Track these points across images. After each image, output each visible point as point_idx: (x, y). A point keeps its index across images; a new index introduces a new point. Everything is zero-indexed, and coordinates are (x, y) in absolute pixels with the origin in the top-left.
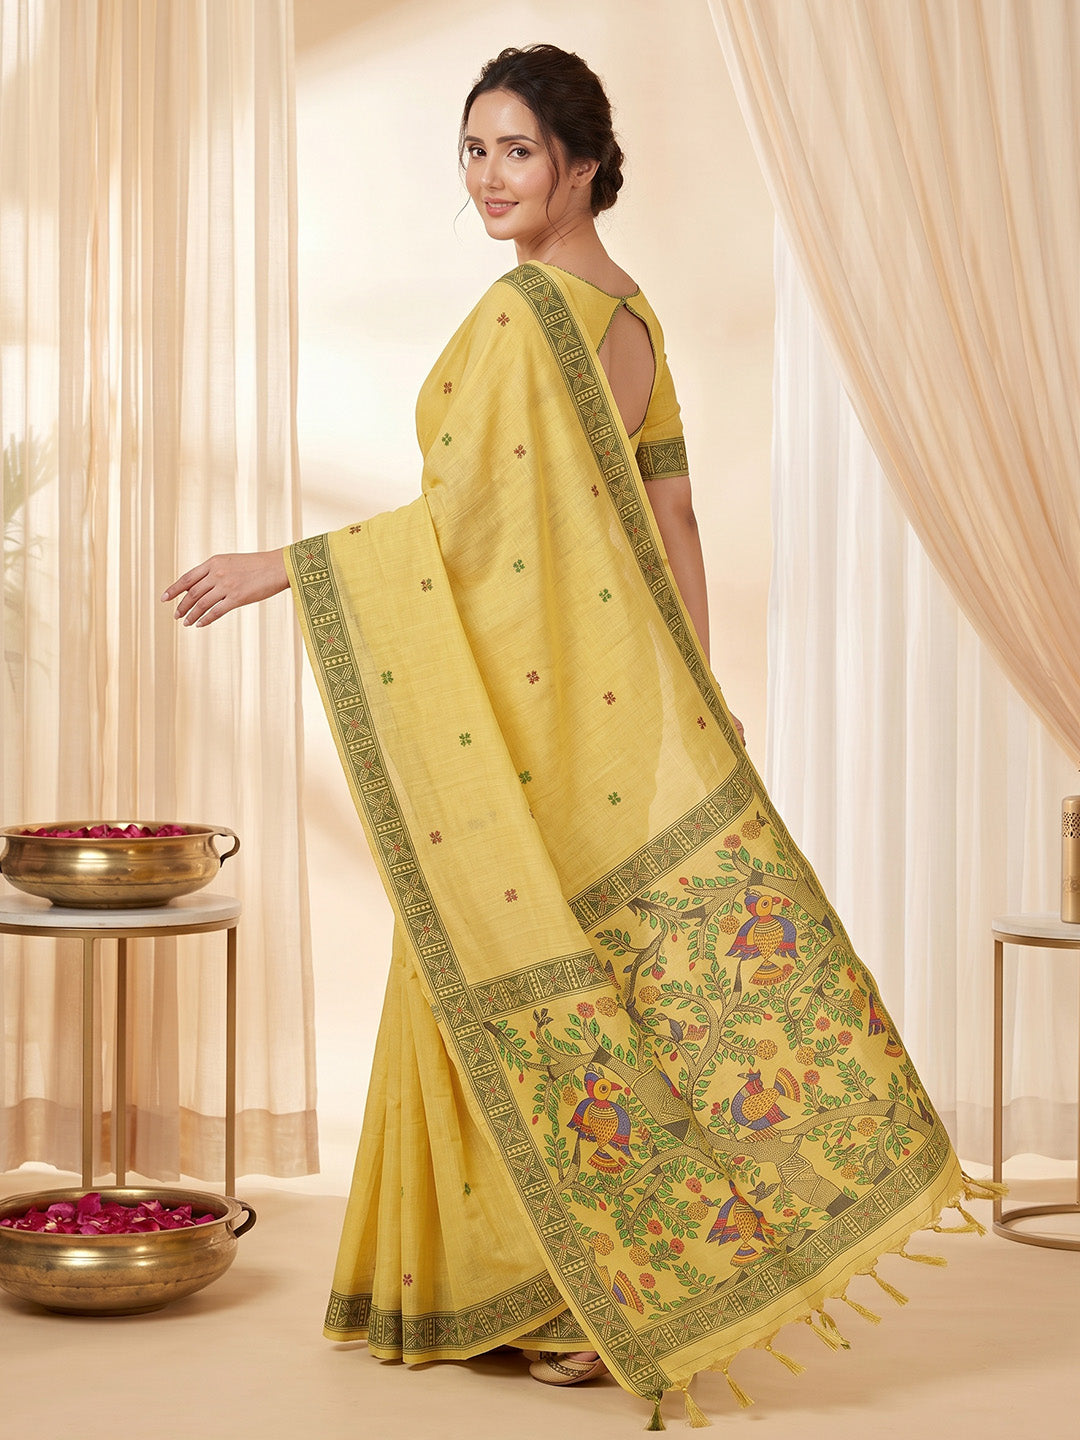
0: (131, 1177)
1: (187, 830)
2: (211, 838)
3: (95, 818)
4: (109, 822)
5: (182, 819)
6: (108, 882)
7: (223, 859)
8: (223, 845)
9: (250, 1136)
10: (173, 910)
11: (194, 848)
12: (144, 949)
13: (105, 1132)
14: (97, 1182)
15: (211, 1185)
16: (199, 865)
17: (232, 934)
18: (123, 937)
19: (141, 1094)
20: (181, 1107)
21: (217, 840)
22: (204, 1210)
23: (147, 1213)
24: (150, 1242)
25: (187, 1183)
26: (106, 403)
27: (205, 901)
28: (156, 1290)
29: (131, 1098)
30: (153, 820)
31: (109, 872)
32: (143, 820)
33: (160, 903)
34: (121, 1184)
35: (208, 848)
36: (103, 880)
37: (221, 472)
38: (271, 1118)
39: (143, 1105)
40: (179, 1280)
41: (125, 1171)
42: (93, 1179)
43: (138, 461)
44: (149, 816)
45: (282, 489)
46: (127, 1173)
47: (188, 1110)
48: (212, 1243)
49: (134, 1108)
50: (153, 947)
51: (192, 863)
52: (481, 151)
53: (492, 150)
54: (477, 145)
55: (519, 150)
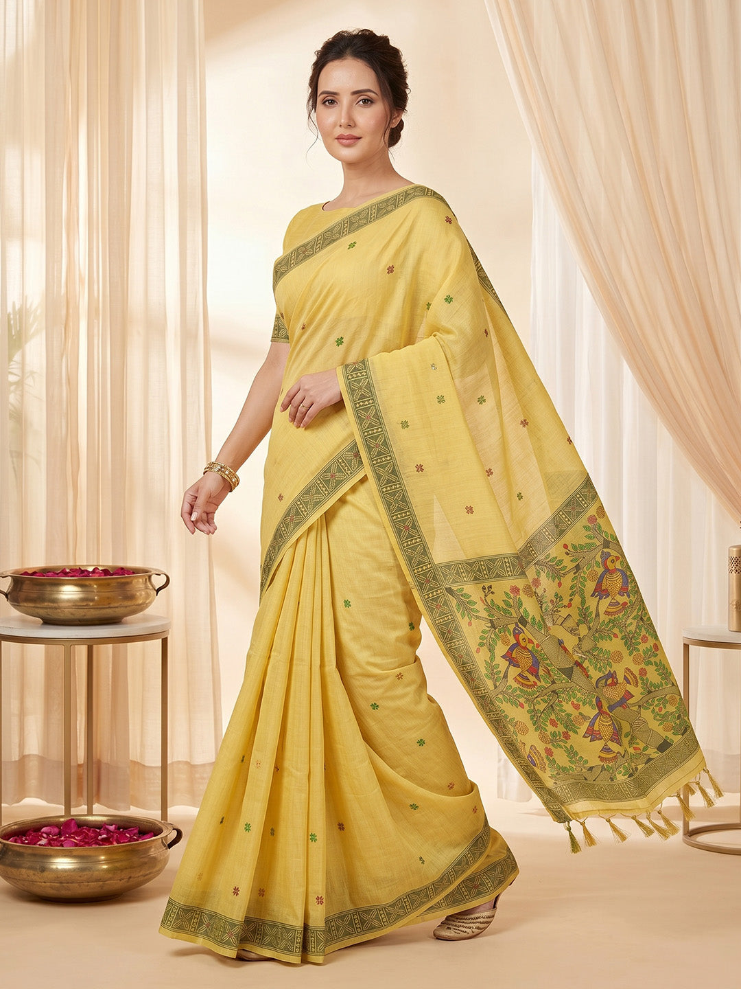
0: (97, 807)
1: (135, 571)
2: (150, 577)
3: (71, 563)
4: (81, 566)
5: (131, 563)
6: (79, 607)
7: (158, 591)
8: (158, 581)
9: (178, 780)
10: (124, 626)
11: (138, 583)
12: (105, 652)
13: (80, 778)
14: (74, 811)
15: (150, 813)
16: (141, 595)
17: (165, 642)
18: (91, 644)
19: (104, 753)
20: (131, 761)
21: (154, 578)
22: (147, 830)
23: (108, 832)
24: (107, 852)
25: (135, 812)
26: (77, 280)
27: (146, 619)
28: (115, 884)
29: (97, 754)
30: (111, 564)
31: (82, 600)
32: (104, 564)
33: (115, 621)
34: (90, 813)
35: (148, 583)
36: (76, 606)
37: (155, 327)
38: (192, 767)
39: (106, 759)
40: (130, 877)
41: (92, 805)
42: (72, 809)
43: (98, 320)
44: (107, 561)
45: (196, 337)
46: (94, 806)
47: (135, 762)
48: (153, 852)
49: (99, 762)
50: (111, 651)
51: (137, 594)
52: (332, 102)
53: (345, 100)
54: (329, 98)
55: (365, 100)
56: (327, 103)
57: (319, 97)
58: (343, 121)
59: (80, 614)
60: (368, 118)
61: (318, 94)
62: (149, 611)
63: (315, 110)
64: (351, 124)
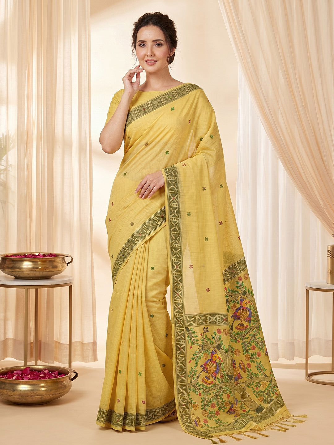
0: (39, 362)
1: (56, 255)
2: (64, 258)
3: (28, 252)
4: (33, 253)
5: (55, 252)
6: (32, 271)
7: (68, 264)
8: (68, 260)
9: (76, 350)
10: (52, 280)
11: (59, 260)
12: (44, 292)
13: (31, 348)
14: (29, 364)
15: (64, 365)
16: (60, 266)
17: (71, 287)
18: (37, 288)
19: (43, 337)
20: (55, 341)
21: (66, 258)
22: (62, 372)
24: (46, 382)
25: (57, 364)
26: (32, 123)
27: (62, 277)
28: (47, 397)
29: (39, 338)
30: (46, 252)
31: (33, 268)
32: (43, 252)
33: (47, 278)
34: (36, 365)
35: (63, 260)
37: (67, 145)
38: (82, 344)
39: (43, 340)
40: (54, 394)
41: (37, 361)
43: (41, 142)
45: (86, 150)
47: (57, 341)
48: (64, 383)
49: (40, 341)
50: (46, 291)
51: (58, 265)
52: (143, 45)
53: (149, 44)
54: (142, 43)
55: (159, 44)
56: (141, 45)
57: (137, 43)
58: (149, 54)
59: (31, 274)
60: (160, 52)
61: (137, 42)
62: (63, 274)
63: (136, 48)
64: (153, 55)
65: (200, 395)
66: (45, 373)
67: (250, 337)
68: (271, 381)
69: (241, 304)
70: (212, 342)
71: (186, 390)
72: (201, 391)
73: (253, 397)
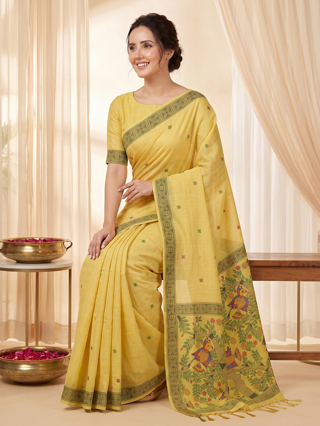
0: (40, 343)
1: (57, 240)
2: (64, 243)
3: (29, 236)
4: (34, 238)
5: (57, 236)
6: (33, 256)
7: (67, 249)
8: (67, 244)
10: (52, 264)
11: (59, 244)
12: (44, 276)
13: (32, 329)
14: (30, 345)
15: (64, 346)
16: (60, 250)
17: (70, 271)
18: (37, 272)
19: (43, 319)
20: (55, 322)
22: (62, 353)
25: (57, 345)
26: (32, 113)
27: (62, 261)
28: (48, 377)
29: (40, 320)
30: (47, 237)
31: (33, 252)
32: (43, 237)
33: (48, 262)
34: (37, 345)
35: (63, 245)
37: (67, 133)
39: (44, 322)
40: (55, 374)
41: (38, 341)
42: (29, 343)
43: (42, 130)
44: (45, 236)
45: (84, 138)
46: (39, 342)
47: (57, 323)
48: (64, 363)
49: (41, 322)
50: (46, 275)
51: (58, 250)
53: (138, 46)
59: (33, 258)
62: (63, 258)
65: (191, 382)
66: (45, 354)
67: (246, 326)
68: (267, 370)
69: (238, 293)
70: (205, 331)
71: (177, 377)
72: (192, 379)
73: (248, 384)
